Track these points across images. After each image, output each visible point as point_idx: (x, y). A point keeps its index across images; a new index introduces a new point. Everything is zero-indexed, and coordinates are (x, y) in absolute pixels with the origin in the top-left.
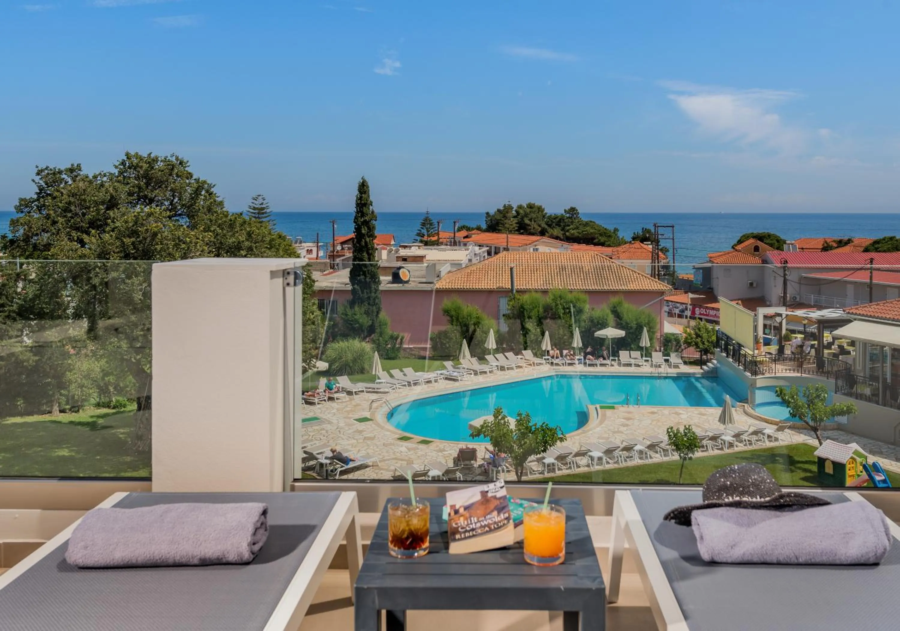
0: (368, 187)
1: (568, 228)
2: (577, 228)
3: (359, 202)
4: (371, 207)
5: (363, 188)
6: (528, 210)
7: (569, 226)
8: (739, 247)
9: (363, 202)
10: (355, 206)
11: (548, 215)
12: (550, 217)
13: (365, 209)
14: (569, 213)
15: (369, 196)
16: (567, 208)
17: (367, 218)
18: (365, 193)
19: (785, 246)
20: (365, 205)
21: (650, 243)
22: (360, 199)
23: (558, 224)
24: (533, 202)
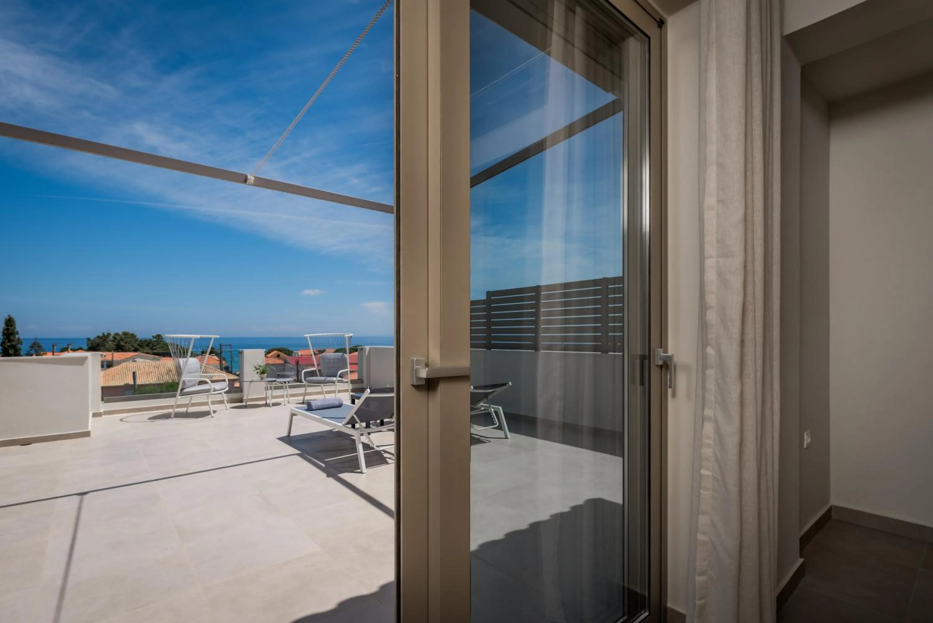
0: (14, 322)
1: (155, 347)
2: (162, 347)
3: (6, 332)
4: (17, 336)
5: (10, 322)
6: (124, 336)
7: (155, 346)
8: (269, 355)
9: (10, 332)
10: (2, 335)
11: (139, 339)
12: (141, 341)
13: (12, 337)
14: (156, 338)
15: (15, 328)
16: (154, 335)
17: (14, 343)
18: (12, 326)
19: (293, 354)
20: (12, 334)
21: (214, 355)
22: (7, 330)
23: (148, 345)
24: (127, 331)
